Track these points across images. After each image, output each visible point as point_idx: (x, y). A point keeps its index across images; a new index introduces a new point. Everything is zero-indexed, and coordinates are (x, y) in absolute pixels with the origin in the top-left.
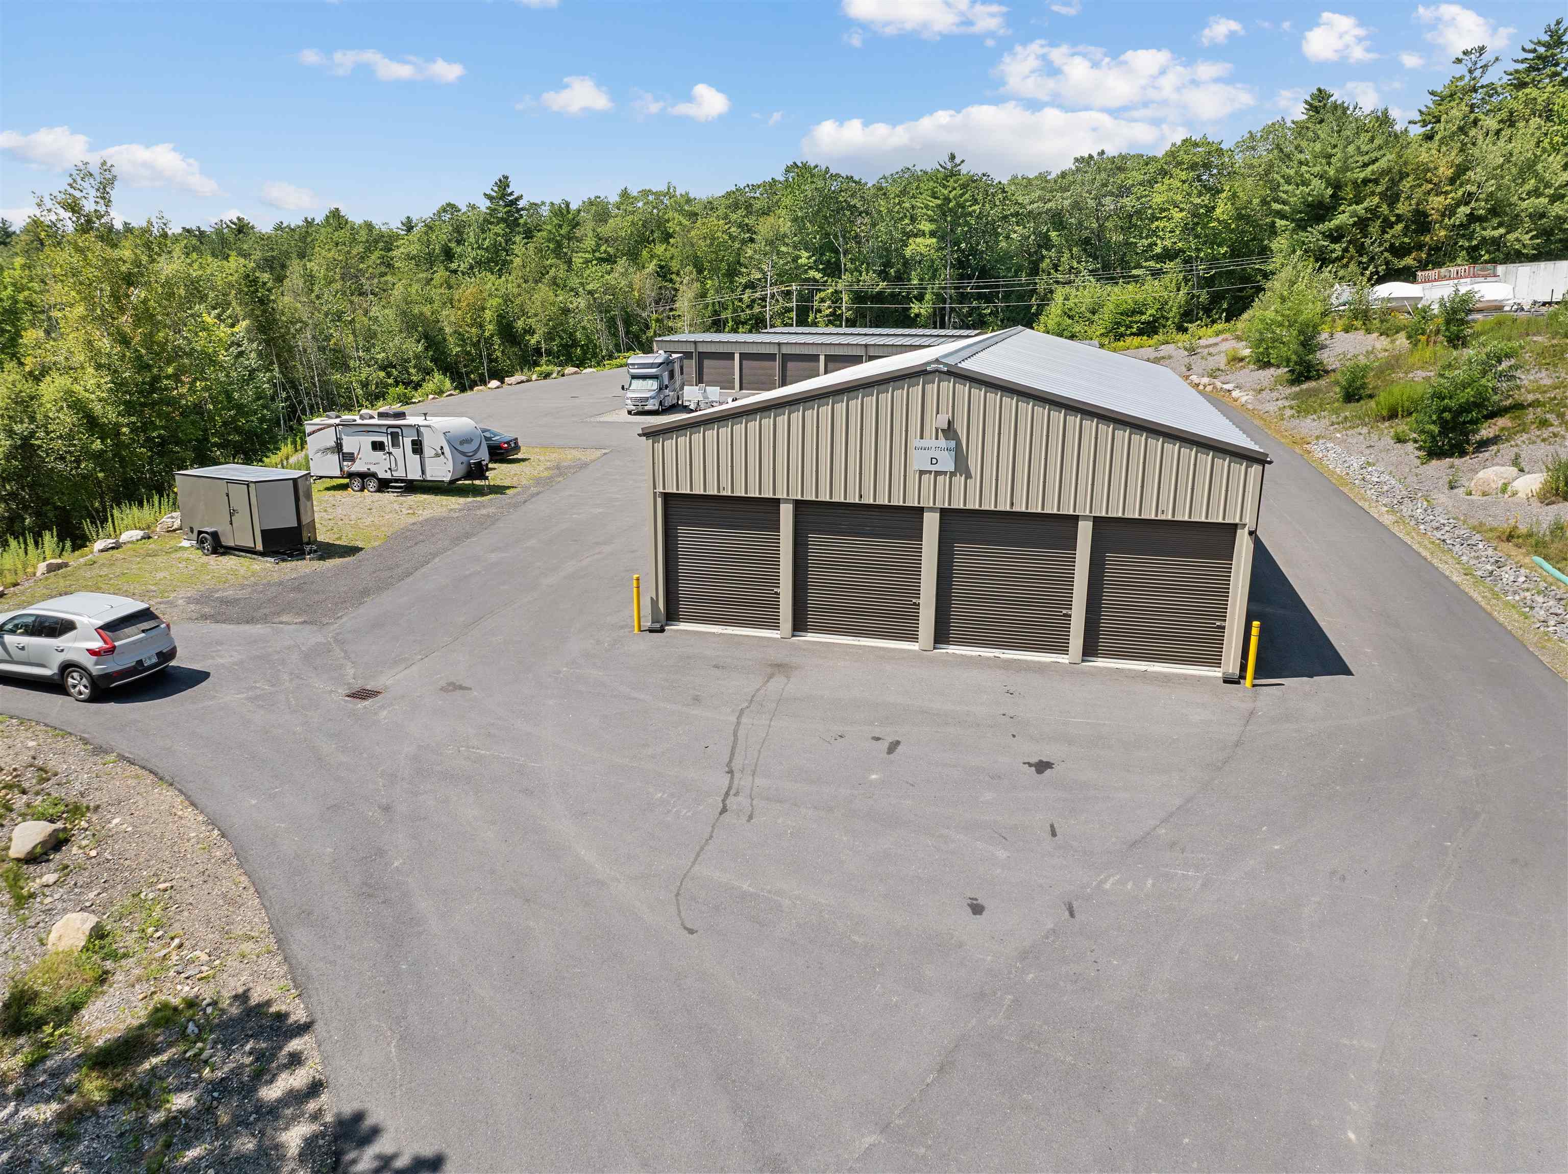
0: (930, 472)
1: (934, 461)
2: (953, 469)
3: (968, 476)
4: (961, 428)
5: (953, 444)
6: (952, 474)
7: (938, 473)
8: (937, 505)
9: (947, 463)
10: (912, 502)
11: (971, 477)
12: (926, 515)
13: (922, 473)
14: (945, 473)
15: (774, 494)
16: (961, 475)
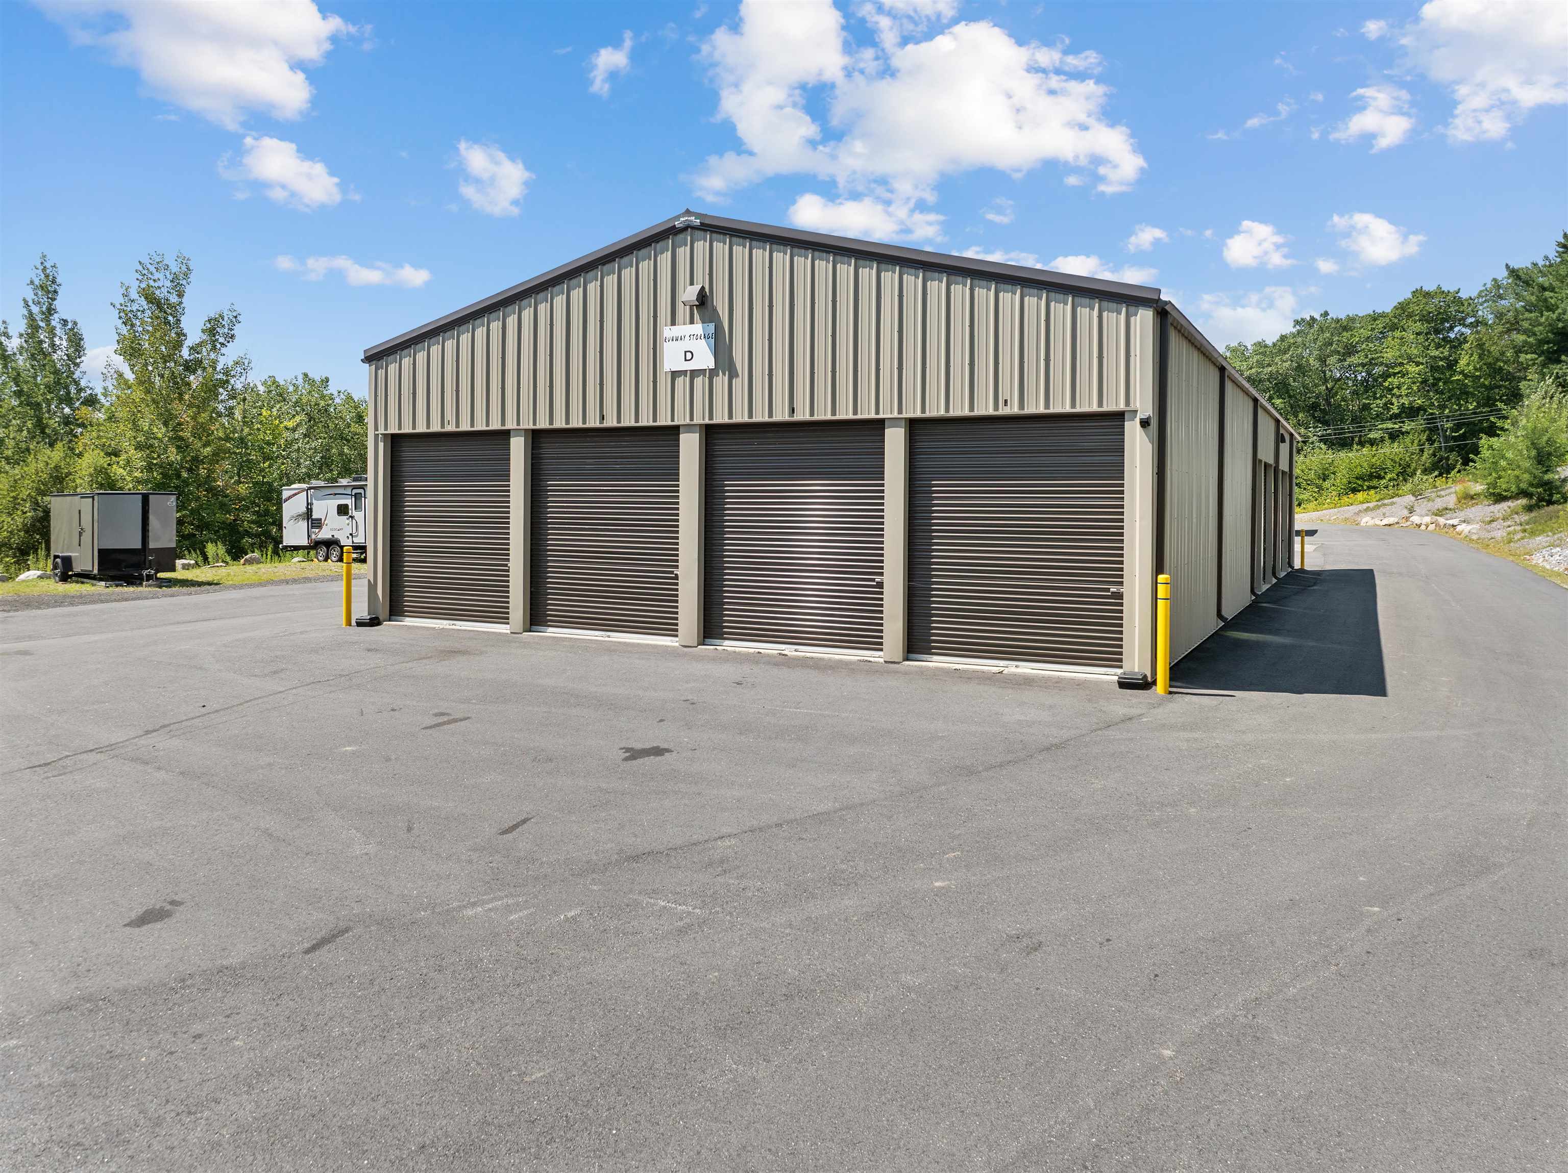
0: (684, 373)
1: (689, 356)
2: (712, 365)
3: (733, 374)
4: (720, 303)
5: (712, 326)
6: (713, 373)
7: (694, 373)
8: (695, 422)
9: (705, 359)
10: (664, 420)
11: (737, 376)
12: (682, 437)
13: (675, 374)
14: (702, 372)
15: (503, 423)
16: (724, 374)
